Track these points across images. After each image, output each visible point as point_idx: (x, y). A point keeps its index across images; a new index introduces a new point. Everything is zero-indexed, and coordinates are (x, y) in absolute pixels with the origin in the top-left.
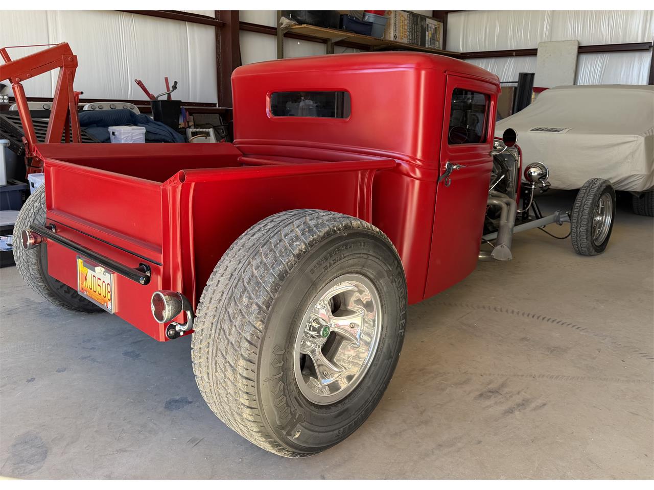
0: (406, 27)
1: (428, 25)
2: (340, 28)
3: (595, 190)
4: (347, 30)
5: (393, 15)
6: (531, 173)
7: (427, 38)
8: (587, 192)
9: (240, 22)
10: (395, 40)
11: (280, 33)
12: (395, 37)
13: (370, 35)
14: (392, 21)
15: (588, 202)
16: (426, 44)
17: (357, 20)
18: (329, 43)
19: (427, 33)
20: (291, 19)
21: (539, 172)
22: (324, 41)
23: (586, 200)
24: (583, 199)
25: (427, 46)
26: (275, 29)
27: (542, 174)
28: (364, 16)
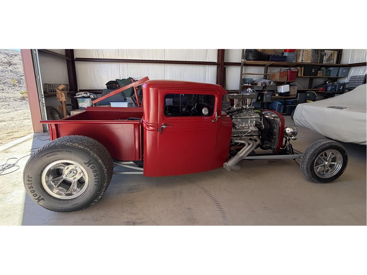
0: (310, 56)
1: (325, 53)
2: (268, 60)
3: (318, 147)
4: (271, 61)
5: (301, 52)
6: (286, 131)
7: (324, 59)
8: (312, 147)
9: (224, 63)
10: (302, 62)
11: (242, 65)
12: (302, 60)
13: (284, 61)
14: (301, 54)
15: (310, 152)
16: (324, 62)
17: (277, 56)
18: (266, 66)
19: (325, 57)
20: (245, 59)
21: (292, 131)
22: (264, 65)
23: (310, 151)
24: (308, 150)
25: (324, 63)
26: (240, 63)
27: (293, 132)
28: (283, 54)
